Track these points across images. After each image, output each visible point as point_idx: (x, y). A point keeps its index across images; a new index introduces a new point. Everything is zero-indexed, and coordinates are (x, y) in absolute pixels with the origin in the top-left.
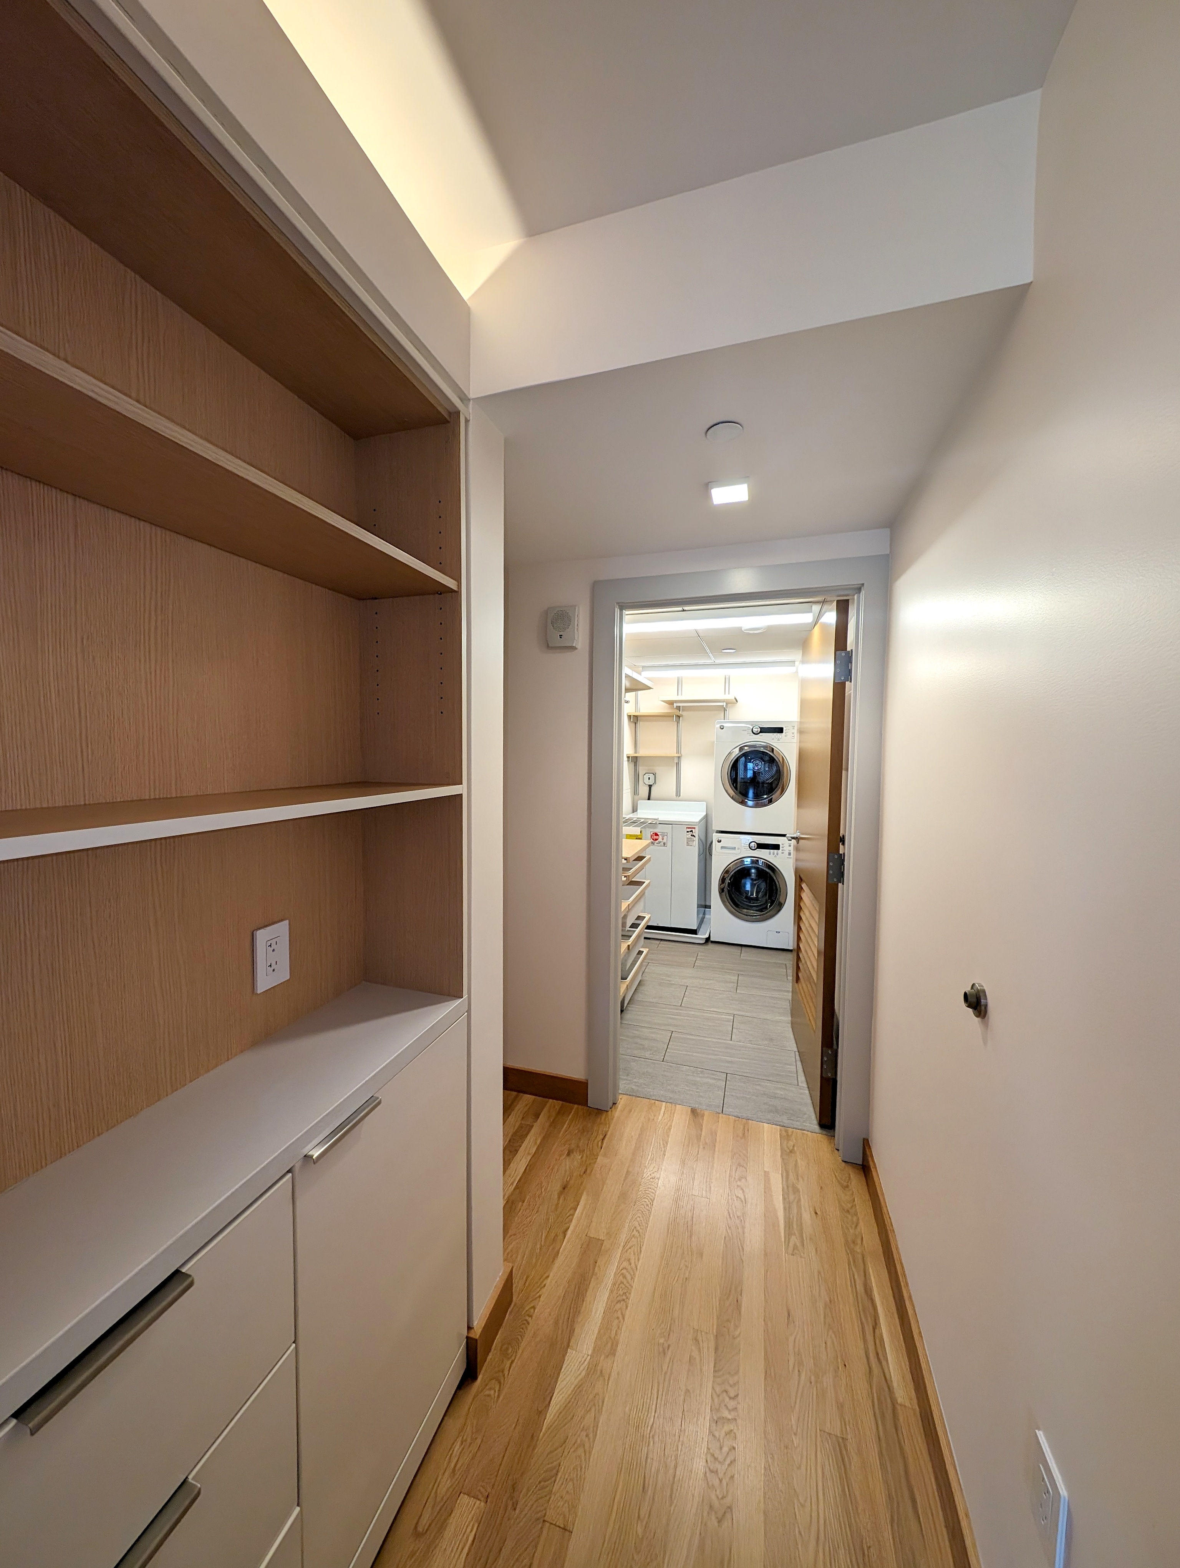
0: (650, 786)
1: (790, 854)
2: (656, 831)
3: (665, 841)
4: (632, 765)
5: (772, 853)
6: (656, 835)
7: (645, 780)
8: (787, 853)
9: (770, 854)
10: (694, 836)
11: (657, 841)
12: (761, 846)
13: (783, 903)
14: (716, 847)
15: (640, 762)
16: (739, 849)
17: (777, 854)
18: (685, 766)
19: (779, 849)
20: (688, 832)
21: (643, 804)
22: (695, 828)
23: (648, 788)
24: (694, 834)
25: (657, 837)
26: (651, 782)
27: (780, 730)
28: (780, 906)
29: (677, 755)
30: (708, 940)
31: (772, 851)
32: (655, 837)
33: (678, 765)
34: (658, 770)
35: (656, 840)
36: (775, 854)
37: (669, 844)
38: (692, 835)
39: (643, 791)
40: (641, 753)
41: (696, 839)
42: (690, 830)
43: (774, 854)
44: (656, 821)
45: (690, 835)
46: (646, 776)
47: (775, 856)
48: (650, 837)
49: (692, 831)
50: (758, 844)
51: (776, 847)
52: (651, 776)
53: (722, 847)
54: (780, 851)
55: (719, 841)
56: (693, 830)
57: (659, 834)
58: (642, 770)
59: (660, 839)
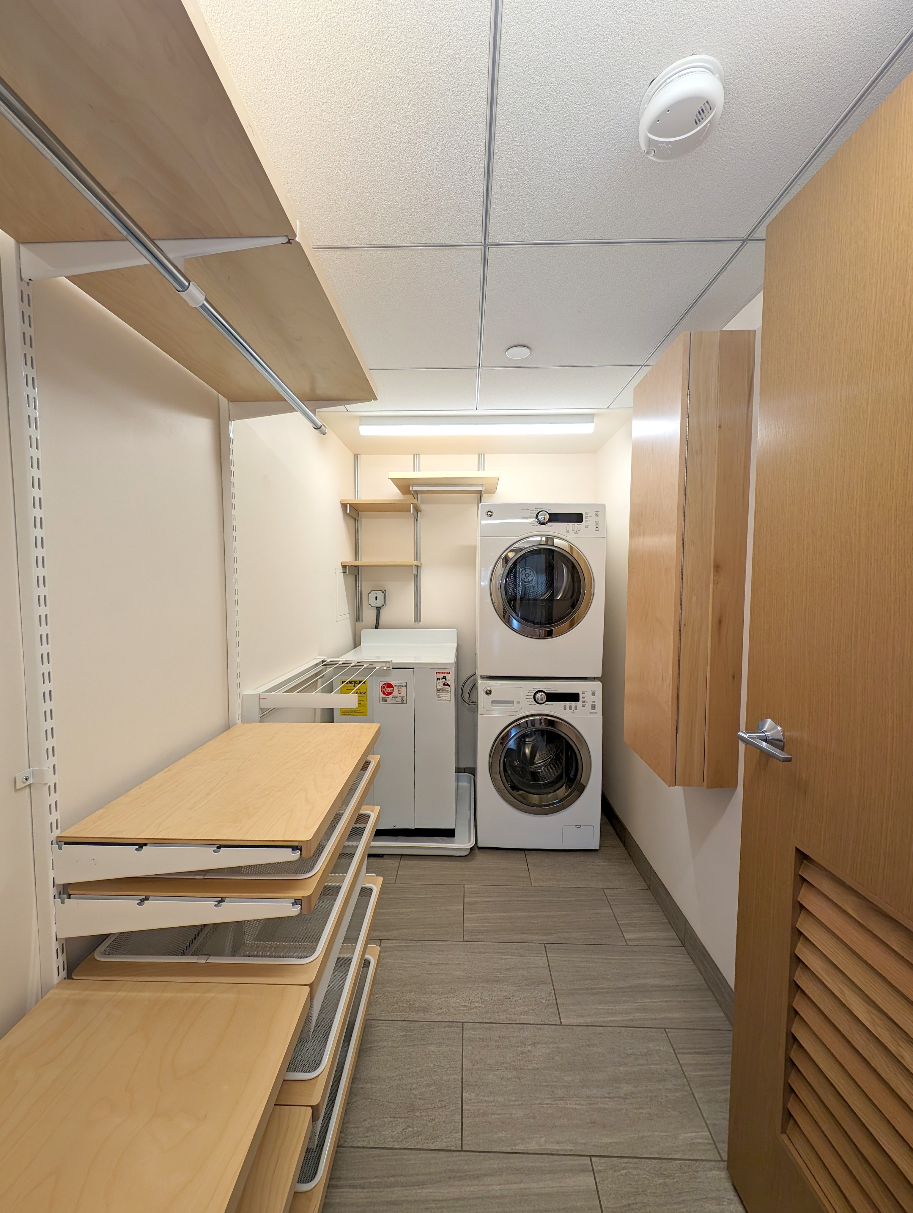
0: (378, 609)
1: (594, 707)
2: (388, 680)
3: (403, 694)
4: (351, 579)
5: (568, 708)
6: (389, 685)
7: (370, 601)
8: (589, 706)
9: (565, 708)
10: (448, 685)
11: (391, 696)
12: (552, 697)
13: (585, 785)
14: (482, 700)
15: (363, 574)
16: (518, 703)
17: (576, 708)
18: (427, 579)
19: (578, 701)
20: (438, 679)
21: (368, 636)
22: (449, 673)
23: (375, 612)
24: (448, 682)
25: (390, 690)
26: (379, 603)
27: (578, 518)
28: (581, 789)
29: (415, 563)
30: (476, 849)
31: (568, 704)
32: (388, 690)
33: (416, 578)
34: (392, 587)
35: (390, 694)
36: (573, 708)
37: (410, 700)
38: (445, 684)
39: (369, 615)
40: (365, 560)
41: (452, 689)
42: (441, 676)
43: (570, 708)
44: (388, 665)
45: (442, 684)
46: (373, 595)
47: (573, 713)
48: (379, 690)
49: (444, 678)
50: (546, 694)
51: (574, 697)
52: (380, 595)
53: (493, 702)
54: (579, 704)
55: (489, 693)
56: (447, 676)
57: (393, 684)
58: (365, 587)
59: (396, 693)
